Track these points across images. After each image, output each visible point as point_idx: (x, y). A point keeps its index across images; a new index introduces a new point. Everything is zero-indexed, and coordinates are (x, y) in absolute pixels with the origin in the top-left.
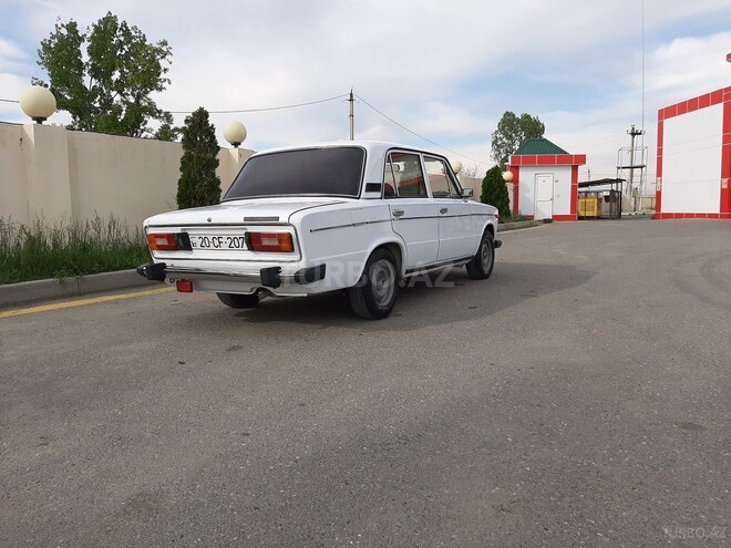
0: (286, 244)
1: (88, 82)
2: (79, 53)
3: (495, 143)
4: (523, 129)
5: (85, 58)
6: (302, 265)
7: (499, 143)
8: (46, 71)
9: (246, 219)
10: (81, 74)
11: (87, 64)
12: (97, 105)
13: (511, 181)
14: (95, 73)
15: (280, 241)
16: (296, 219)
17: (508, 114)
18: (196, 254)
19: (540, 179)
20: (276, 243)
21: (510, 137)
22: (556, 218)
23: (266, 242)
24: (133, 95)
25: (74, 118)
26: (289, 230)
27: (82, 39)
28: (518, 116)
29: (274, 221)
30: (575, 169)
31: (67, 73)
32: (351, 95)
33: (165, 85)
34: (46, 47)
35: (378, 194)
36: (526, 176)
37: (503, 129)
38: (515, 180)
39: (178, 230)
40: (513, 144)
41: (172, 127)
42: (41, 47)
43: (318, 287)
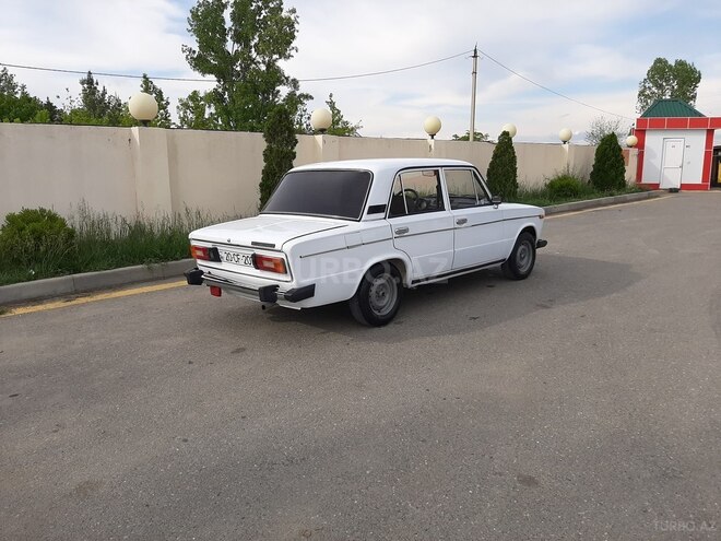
0: (280, 267)
1: (231, 46)
2: (223, 20)
3: (641, 93)
4: (675, 78)
5: (229, 24)
6: (293, 285)
7: (648, 92)
8: (195, 38)
9: (253, 243)
10: (225, 41)
11: (230, 29)
12: (238, 69)
13: (636, 146)
14: (237, 38)
15: (275, 264)
16: (287, 248)
17: (659, 61)
18: (224, 265)
19: (669, 144)
20: (273, 266)
21: (660, 87)
22: (684, 187)
23: (266, 264)
24: (264, 62)
25: (219, 81)
26: (282, 256)
27: (225, 6)
28: (672, 63)
29: (271, 246)
30: (710, 133)
31: (213, 38)
32: (475, 51)
33: (293, 52)
34: (194, 14)
35: (382, 215)
36: (653, 140)
37: (653, 77)
38: (640, 145)
39: (210, 245)
40: (663, 94)
41: (298, 93)
42: (190, 15)
43: (310, 303)
